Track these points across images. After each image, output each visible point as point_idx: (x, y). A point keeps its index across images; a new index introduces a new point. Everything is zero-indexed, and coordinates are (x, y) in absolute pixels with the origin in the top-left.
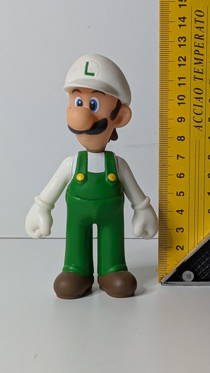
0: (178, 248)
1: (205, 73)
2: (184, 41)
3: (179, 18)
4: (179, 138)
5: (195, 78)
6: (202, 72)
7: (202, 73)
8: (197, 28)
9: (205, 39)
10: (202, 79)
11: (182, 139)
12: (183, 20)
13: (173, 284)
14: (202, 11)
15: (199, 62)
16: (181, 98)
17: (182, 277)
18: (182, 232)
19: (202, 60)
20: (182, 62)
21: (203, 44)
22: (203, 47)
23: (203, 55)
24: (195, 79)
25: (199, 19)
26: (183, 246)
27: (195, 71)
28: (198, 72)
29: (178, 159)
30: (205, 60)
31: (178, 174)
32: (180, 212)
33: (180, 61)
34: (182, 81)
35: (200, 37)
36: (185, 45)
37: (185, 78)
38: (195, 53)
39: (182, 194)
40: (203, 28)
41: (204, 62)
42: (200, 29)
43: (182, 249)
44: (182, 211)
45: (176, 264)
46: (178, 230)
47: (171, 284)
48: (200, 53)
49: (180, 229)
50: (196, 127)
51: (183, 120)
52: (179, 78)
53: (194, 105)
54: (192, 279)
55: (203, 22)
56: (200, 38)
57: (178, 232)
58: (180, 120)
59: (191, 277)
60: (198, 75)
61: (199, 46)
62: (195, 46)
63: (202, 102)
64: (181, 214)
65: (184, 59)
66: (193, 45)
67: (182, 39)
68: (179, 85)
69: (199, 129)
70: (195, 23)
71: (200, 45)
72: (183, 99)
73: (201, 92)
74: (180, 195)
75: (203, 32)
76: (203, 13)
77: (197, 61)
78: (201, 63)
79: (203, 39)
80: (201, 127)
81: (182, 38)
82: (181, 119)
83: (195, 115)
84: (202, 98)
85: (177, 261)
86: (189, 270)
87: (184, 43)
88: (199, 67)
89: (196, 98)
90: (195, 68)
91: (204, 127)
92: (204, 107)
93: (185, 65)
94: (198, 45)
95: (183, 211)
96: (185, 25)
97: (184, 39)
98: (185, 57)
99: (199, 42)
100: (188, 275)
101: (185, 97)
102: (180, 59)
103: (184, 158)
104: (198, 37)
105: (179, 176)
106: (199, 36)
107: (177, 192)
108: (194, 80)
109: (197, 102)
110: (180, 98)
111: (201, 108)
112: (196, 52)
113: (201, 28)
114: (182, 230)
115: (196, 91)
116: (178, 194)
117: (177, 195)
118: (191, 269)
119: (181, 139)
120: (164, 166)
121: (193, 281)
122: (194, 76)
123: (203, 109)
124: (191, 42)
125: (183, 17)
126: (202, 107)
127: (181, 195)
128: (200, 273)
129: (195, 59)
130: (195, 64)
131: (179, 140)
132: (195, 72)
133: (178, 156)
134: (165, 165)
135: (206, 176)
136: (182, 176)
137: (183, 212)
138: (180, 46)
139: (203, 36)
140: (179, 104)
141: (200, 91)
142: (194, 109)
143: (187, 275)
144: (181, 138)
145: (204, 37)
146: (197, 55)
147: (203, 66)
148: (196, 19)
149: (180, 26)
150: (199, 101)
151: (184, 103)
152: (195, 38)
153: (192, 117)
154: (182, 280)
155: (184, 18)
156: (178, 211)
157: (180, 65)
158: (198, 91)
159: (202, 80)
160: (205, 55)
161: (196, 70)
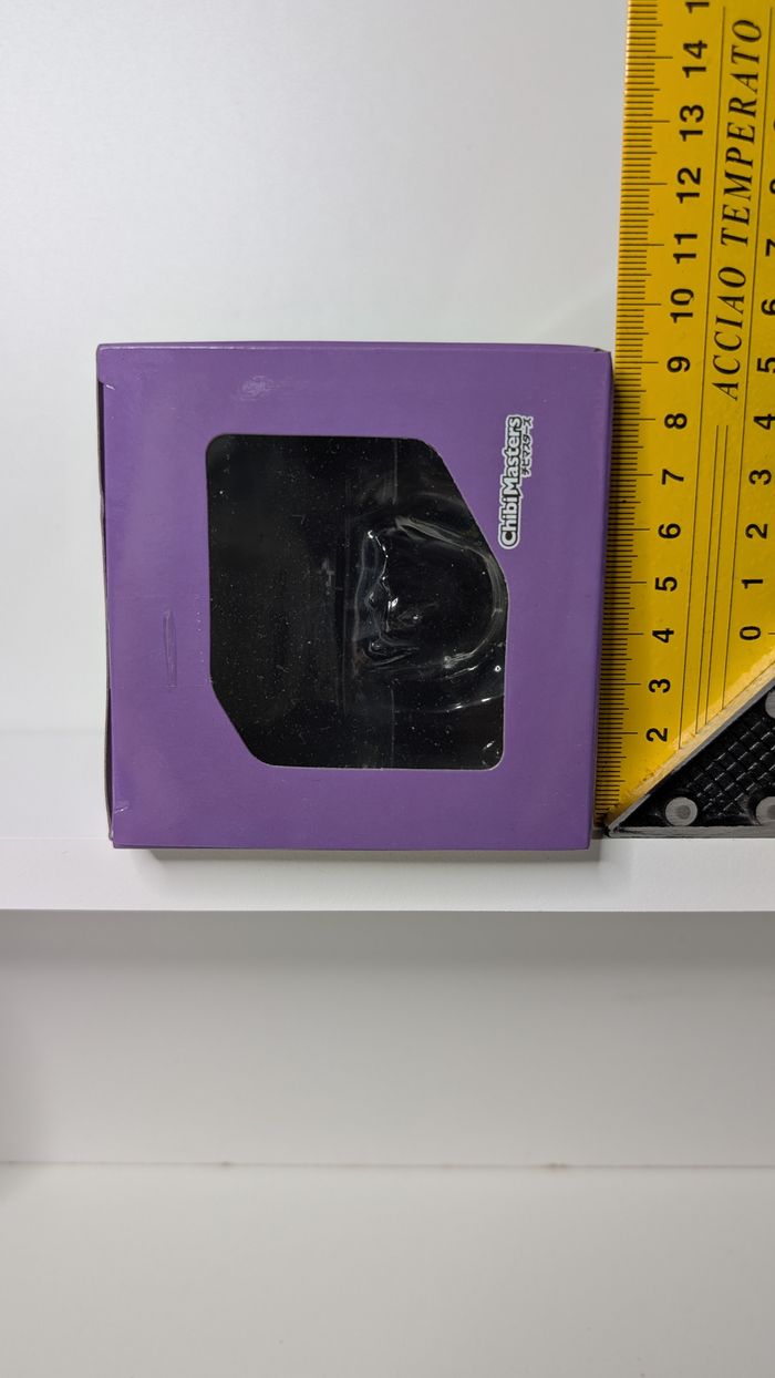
0: (653, 735)
1: (753, 221)
2: (699, 119)
3: (687, 46)
4: (671, 421)
5: (724, 236)
6: (746, 218)
7: (746, 221)
8: (738, 76)
9: (759, 115)
10: (745, 241)
11: (680, 421)
12: (696, 50)
13: (639, 832)
14: (755, 24)
15: (739, 184)
16: (681, 296)
17: (664, 816)
18: (665, 691)
19: (749, 180)
20: (690, 186)
21: (753, 128)
22: (752, 140)
23: (750, 163)
24: (725, 240)
25: (745, 47)
26: (666, 730)
27: (726, 213)
28: (734, 218)
29: (664, 482)
30: (756, 180)
31: (662, 527)
32: (664, 637)
33: (682, 182)
34: (686, 246)
35: (744, 105)
36: (700, 132)
37: (694, 236)
38: (729, 159)
39: (670, 584)
40: (755, 77)
41: (753, 187)
42: (745, 80)
43: (664, 738)
44: (668, 632)
45: (645, 780)
46: (655, 686)
47: (635, 832)
48: (743, 158)
49: (659, 684)
50: (720, 385)
51: (684, 364)
52: (679, 237)
53: (719, 320)
54: (691, 822)
55: (756, 59)
56: (747, 108)
57: (653, 691)
58: (675, 365)
59: (689, 814)
60: (735, 229)
61: (740, 137)
62: (730, 135)
63: (742, 312)
64: (666, 641)
65: (695, 176)
66: (723, 133)
67: (691, 113)
68: (678, 257)
69: (728, 393)
70: (733, 61)
71: (743, 133)
72: (686, 303)
73: (741, 280)
74: (664, 588)
75: (756, 91)
76: (757, 28)
77: (732, 184)
78: (743, 189)
79: (753, 114)
80: (736, 386)
81: (691, 111)
82: (678, 363)
83: (720, 351)
84: (741, 299)
85: (647, 770)
86: (683, 796)
87: (697, 127)
88: (736, 202)
89: (725, 299)
90: (725, 206)
91: (742, 387)
92: (746, 325)
93: (697, 195)
94: (737, 132)
95: (672, 633)
96: (703, 69)
97: (697, 113)
98: (699, 170)
99: (742, 121)
100: (681, 807)
101: (692, 295)
102: (685, 176)
103: (681, 479)
104: (738, 106)
105: (664, 531)
106: (744, 101)
107: (657, 580)
108: (722, 243)
109: (728, 312)
110: (678, 297)
111: (737, 328)
112: (733, 154)
113: (748, 77)
114: (664, 686)
115: (725, 275)
116: (661, 585)
117: (657, 587)
118: (687, 791)
119: (675, 424)
120: (624, 502)
121: (693, 825)
122: (723, 229)
123: (743, 332)
124: (717, 120)
125: (696, 42)
126: (739, 325)
127: (669, 589)
128: (709, 802)
129: (728, 175)
130: (727, 191)
131: (670, 426)
132: (725, 216)
133: (665, 472)
134: (627, 500)
135: (742, 532)
136: (673, 531)
137: (670, 636)
138: (684, 133)
139: (753, 103)
140: (675, 316)
141: (738, 276)
142: (717, 333)
143: (679, 808)
144: (676, 421)
145: (758, 108)
146: (735, 163)
147: (749, 198)
148: (736, 50)
149: (687, 70)
150: (734, 307)
151: (690, 315)
152: (732, 109)
153: (710, 358)
154: (662, 822)
155: (701, 45)
156: (656, 634)
157: (681, 196)
158: (732, 277)
159: (744, 244)
160: (757, 164)
161: (729, 212)
